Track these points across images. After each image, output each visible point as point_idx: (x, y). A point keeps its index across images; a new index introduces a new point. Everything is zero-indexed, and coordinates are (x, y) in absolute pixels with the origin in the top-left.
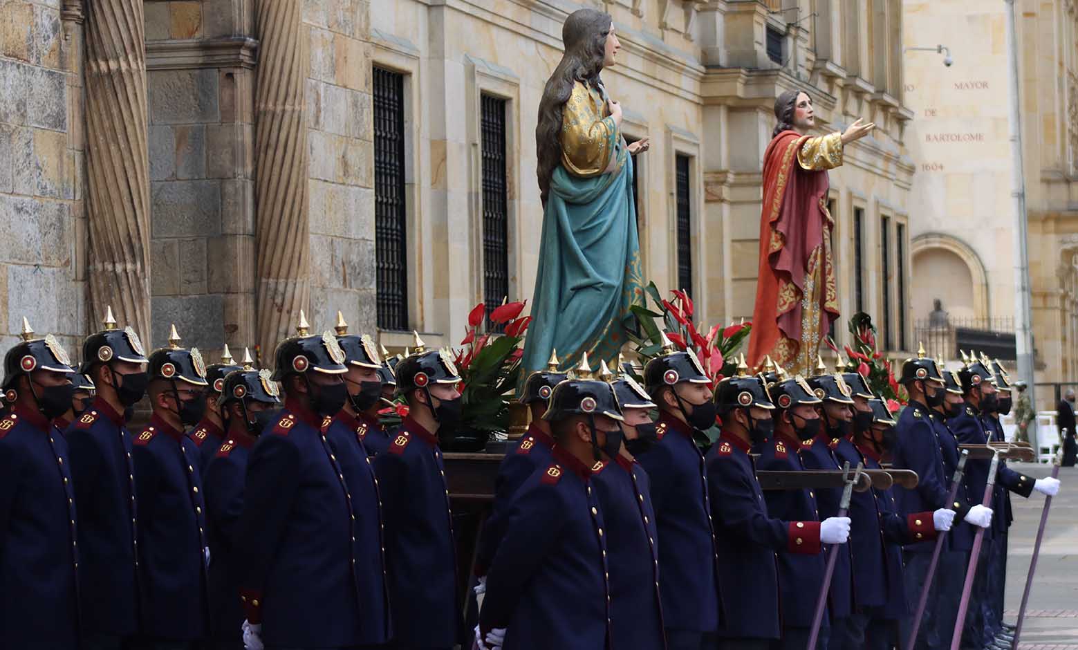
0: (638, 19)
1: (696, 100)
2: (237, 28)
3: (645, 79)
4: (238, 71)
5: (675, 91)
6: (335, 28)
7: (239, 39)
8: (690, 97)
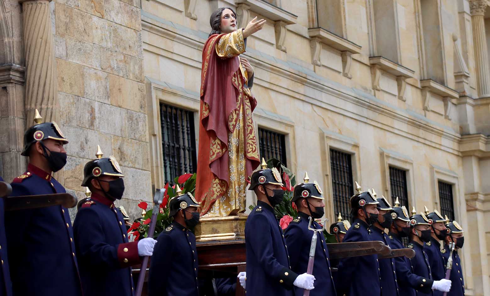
0: (403, 102)
1: (456, 153)
2: (9, 59)
3: (410, 137)
4: (10, 85)
5: (438, 146)
6: (109, 70)
7: (7, 65)
8: (451, 151)
